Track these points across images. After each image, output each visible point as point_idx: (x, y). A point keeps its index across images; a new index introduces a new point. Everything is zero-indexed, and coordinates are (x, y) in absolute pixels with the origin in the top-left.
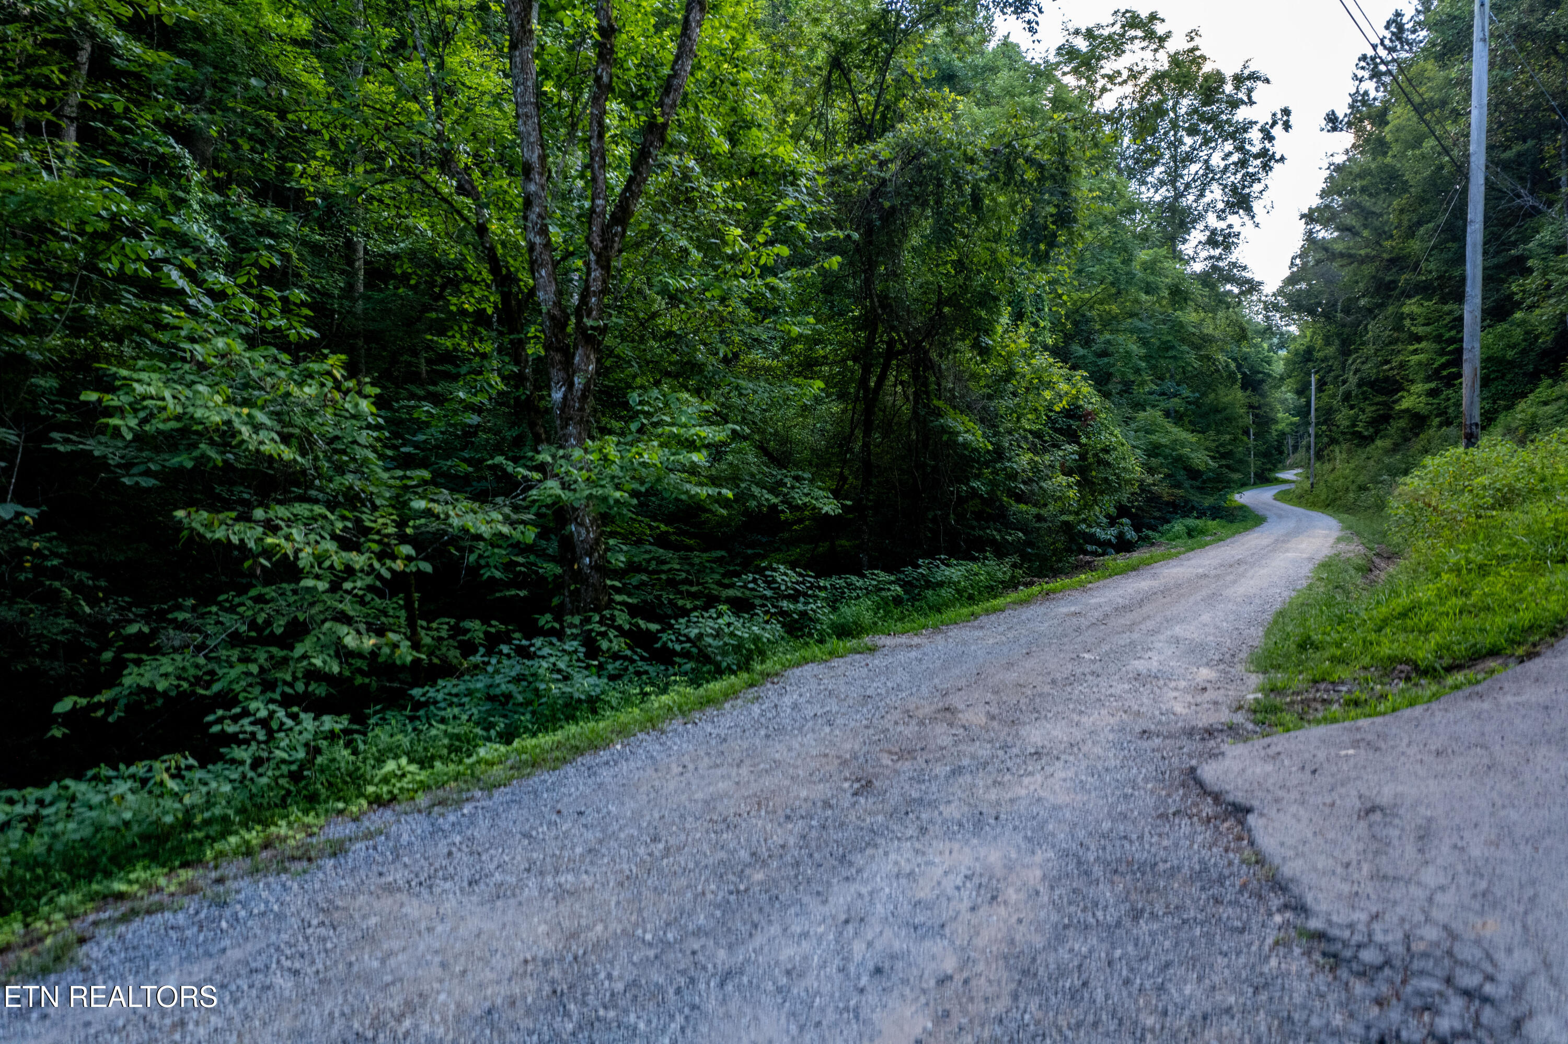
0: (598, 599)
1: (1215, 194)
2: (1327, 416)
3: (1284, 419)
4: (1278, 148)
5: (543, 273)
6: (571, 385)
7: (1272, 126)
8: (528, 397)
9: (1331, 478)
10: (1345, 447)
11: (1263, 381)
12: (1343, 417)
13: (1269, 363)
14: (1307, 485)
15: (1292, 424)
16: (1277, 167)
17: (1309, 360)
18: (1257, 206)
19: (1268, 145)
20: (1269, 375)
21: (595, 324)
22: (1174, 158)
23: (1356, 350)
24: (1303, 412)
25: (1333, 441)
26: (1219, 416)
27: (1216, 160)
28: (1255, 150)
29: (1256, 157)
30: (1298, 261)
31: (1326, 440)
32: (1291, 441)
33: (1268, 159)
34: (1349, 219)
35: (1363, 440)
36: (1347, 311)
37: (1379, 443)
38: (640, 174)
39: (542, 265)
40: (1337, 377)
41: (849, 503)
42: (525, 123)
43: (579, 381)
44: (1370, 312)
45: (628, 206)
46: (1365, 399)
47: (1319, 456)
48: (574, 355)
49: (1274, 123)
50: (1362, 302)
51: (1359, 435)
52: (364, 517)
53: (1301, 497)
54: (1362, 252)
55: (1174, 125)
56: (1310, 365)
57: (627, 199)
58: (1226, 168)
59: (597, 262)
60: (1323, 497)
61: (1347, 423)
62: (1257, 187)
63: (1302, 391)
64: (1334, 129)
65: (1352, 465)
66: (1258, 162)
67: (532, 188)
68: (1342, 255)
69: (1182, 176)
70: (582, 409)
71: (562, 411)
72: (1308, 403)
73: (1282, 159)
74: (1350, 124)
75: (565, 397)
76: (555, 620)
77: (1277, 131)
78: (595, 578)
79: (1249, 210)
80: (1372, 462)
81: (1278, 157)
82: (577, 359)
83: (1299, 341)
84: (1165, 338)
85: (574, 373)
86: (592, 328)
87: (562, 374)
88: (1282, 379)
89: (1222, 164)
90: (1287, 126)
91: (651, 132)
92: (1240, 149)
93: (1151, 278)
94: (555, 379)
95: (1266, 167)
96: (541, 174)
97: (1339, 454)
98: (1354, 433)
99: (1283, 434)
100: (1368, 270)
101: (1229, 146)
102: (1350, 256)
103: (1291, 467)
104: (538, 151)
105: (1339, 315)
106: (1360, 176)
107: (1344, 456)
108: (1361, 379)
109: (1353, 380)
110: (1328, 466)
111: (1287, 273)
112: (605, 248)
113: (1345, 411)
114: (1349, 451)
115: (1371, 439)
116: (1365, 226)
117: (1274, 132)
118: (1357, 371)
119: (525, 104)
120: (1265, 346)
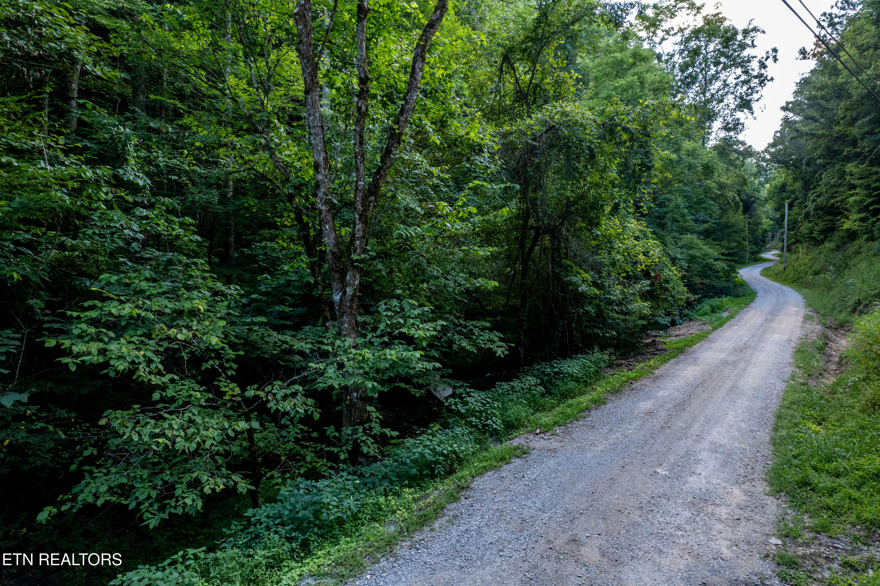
0: (362, 416)
1: (730, 100)
2: (794, 225)
3: (766, 223)
4: (769, 72)
5: (327, 227)
6: (345, 293)
7: (766, 60)
8: (320, 295)
9: (796, 264)
10: (805, 245)
11: (754, 202)
12: (804, 228)
13: (758, 192)
14: (781, 267)
15: (771, 225)
16: (768, 84)
17: (784, 191)
18: (755, 106)
19: (763, 71)
20: (758, 199)
21: (359, 258)
22: (705, 77)
23: (814, 188)
24: (779, 222)
25: (798, 241)
26: (729, 230)
27: (731, 80)
28: (755, 73)
29: (756, 77)
30: (778, 135)
31: (793, 240)
32: (770, 234)
33: (763, 80)
34: (812, 112)
35: (816, 242)
36: (808, 164)
37: (827, 244)
38: (386, 164)
39: (326, 223)
40: (801, 203)
41: (513, 345)
42: (315, 139)
43: (349, 291)
44: (824, 166)
45: (378, 183)
46: (819, 217)
47: (789, 250)
48: (346, 275)
49: (768, 58)
50: (819, 161)
51: (815, 239)
52: (221, 384)
53: (778, 274)
54: (820, 132)
55: (706, 60)
56: (784, 194)
57: (378, 179)
58: (737, 84)
59: (360, 220)
60: (791, 275)
61: (807, 231)
62: (755, 96)
63: (779, 208)
64: (804, 58)
65: (810, 257)
66: (757, 80)
67: (320, 177)
68: (807, 134)
69: (709, 90)
70: (351, 307)
71: (340, 307)
72: (783, 217)
73: (772, 79)
74: (814, 55)
75: (341, 300)
76: (336, 431)
77: (770, 62)
78: (360, 404)
79: (750, 109)
80: (822, 256)
81: (769, 78)
82: (348, 278)
83: (778, 180)
84: (700, 197)
85: (346, 285)
86: (357, 261)
87: (339, 285)
88: (766, 200)
89: (735, 82)
90: (775, 60)
91: (392, 138)
92: (746, 72)
93: (692, 161)
94: (335, 288)
95: (762, 83)
96: (325, 169)
97: (802, 249)
98: (811, 237)
99: (765, 231)
100: (823, 142)
101: (739, 71)
102: (812, 134)
103: (770, 249)
104: (323, 155)
105: (804, 167)
106: (821, 89)
107: (805, 250)
108: (816, 205)
109: (811, 206)
110: (794, 257)
111: (771, 141)
112: (364, 210)
113: (806, 224)
114: (808, 248)
115: (823, 242)
116: (822, 117)
117: (767, 63)
118: (814, 201)
119: (315, 127)
120: (757, 182)
